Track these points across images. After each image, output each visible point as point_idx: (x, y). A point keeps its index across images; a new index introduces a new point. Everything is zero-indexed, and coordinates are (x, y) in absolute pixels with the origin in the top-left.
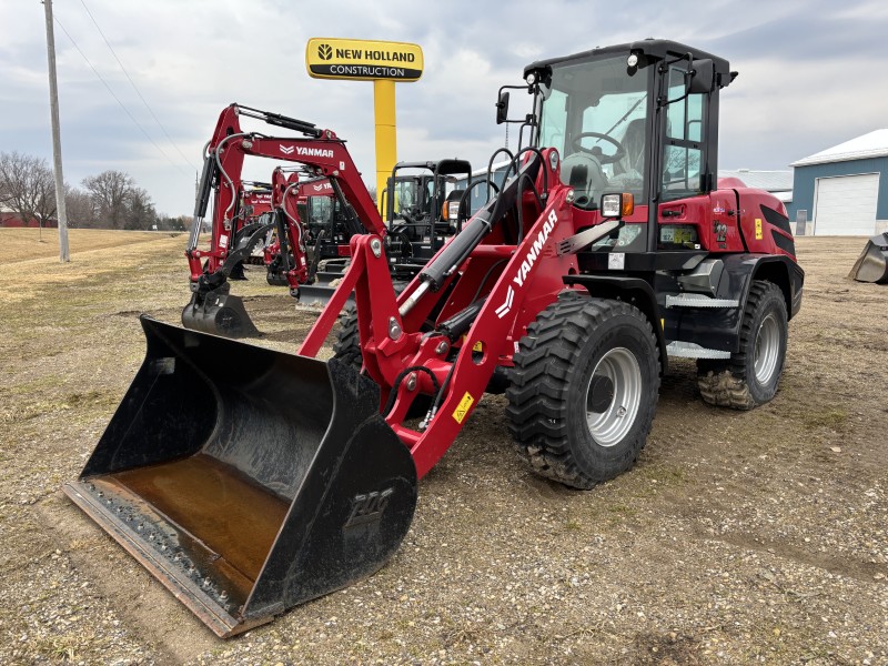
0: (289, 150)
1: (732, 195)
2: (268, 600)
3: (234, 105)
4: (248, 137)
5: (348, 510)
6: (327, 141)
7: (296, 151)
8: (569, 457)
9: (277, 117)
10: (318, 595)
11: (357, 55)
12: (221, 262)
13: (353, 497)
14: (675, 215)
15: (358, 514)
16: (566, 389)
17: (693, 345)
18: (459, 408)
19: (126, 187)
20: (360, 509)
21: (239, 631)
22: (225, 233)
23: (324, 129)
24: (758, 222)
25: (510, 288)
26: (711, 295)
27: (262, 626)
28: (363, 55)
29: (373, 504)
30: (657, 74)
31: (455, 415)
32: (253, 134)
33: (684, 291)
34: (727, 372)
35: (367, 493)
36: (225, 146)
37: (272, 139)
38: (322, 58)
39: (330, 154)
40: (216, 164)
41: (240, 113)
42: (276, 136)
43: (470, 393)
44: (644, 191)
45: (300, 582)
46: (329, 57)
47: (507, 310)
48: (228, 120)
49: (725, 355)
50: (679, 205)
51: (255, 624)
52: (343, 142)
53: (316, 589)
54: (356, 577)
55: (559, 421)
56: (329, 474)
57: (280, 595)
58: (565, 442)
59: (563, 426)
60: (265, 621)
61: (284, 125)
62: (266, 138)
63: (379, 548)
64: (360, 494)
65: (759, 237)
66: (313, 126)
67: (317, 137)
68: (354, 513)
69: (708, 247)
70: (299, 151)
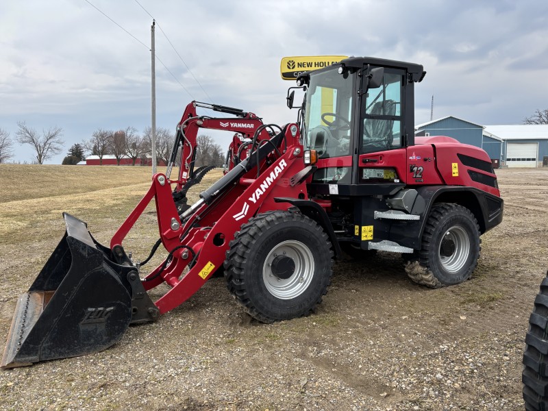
0: (226, 125)
1: (430, 148)
2: (29, 354)
3: (194, 102)
4: (201, 119)
5: (83, 315)
6: (250, 119)
7: (230, 125)
8: (249, 302)
9: (219, 107)
10: (61, 357)
11: (310, 65)
12: (183, 186)
13: (86, 308)
14: (375, 161)
15: (89, 318)
16: (244, 262)
17: (395, 243)
18: (204, 270)
19: (210, 143)
20: (90, 315)
21: (10, 366)
22: (187, 171)
23: (248, 112)
24: (455, 165)
25: (246, 203)
26: (407, 212)
27: (24, 367)
28: (313, 65)
29: (100, 314)
30: (358, 78)
31: (200, 274)
32: (203, 117)
33: (392, 209)
34: (417, 262)
35: (96, 308)
36: (187, 123)
37: (215, 119)
38: (289, 68)
39: (252, 126)
40: (181, 134)
41: (197, 105)
42: (217, 117)
43: (211, 262)
44: (350, 146)
45: (50, 348)
46: (293, 68)
47: (243, 216)
48: (190, 110)
49: (409, 250)
50: (378, 155)
51: (21, 365)
52: (261, 119)
53: (61, 353)
54: (88, 352)
55: (241, 280)
56: (69, 295)
57: (36, 353)
58: (245, 293)
59: (242, 283)
60: (27, 365)
61: (222, 111)
62: (212, 119)
63: (105, 338)
64: (91, 307)
65: (456, 175)
66: (241, 111)
67: (244, 117)
68: (86, 317)
69: (405, 181)
70: (232, 125)
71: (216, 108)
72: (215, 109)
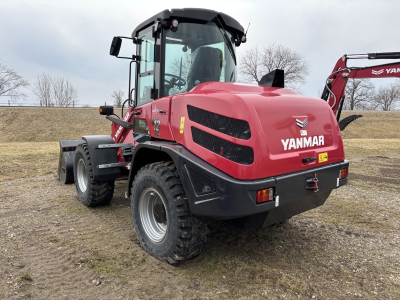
0: (379, 72)
24: (183, 120)
36: (335, 77)
37: (367, 68)
61: (376, 58)
65: (182, 131)
70: (388, 71)
71: (371, 56)
72: (369, 58)
